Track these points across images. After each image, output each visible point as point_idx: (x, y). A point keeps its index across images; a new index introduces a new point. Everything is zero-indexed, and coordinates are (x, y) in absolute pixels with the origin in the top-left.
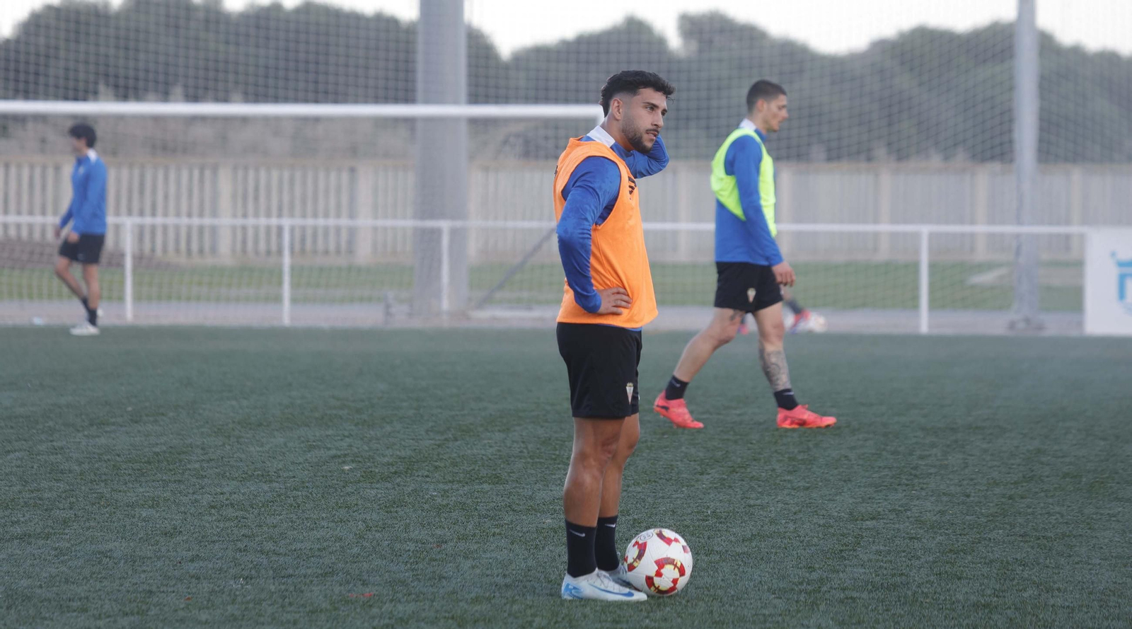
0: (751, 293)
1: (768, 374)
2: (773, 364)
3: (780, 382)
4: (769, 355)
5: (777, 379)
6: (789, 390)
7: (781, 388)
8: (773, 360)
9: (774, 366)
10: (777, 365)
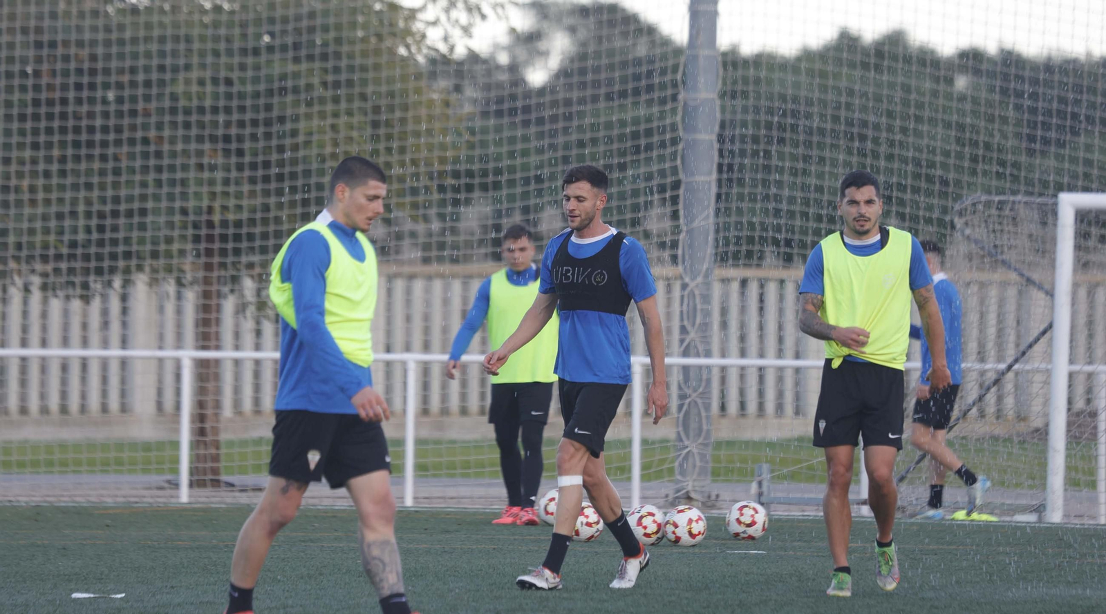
0: (314, 458)
1: (370, 575)
2: (374, 558)
3: (386, 585)
4: (369, 546)
5: (381, 580)
6: (401, 595)
7: (386, 592)
8: (376, 552)
9: (377, 562)
10: (380, 560)
